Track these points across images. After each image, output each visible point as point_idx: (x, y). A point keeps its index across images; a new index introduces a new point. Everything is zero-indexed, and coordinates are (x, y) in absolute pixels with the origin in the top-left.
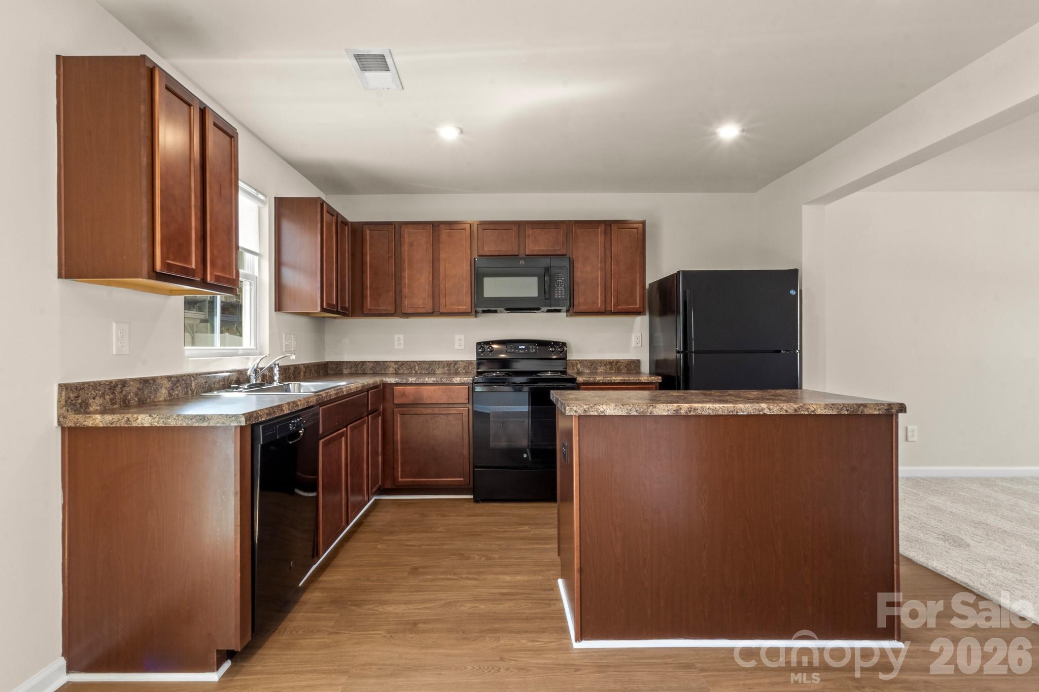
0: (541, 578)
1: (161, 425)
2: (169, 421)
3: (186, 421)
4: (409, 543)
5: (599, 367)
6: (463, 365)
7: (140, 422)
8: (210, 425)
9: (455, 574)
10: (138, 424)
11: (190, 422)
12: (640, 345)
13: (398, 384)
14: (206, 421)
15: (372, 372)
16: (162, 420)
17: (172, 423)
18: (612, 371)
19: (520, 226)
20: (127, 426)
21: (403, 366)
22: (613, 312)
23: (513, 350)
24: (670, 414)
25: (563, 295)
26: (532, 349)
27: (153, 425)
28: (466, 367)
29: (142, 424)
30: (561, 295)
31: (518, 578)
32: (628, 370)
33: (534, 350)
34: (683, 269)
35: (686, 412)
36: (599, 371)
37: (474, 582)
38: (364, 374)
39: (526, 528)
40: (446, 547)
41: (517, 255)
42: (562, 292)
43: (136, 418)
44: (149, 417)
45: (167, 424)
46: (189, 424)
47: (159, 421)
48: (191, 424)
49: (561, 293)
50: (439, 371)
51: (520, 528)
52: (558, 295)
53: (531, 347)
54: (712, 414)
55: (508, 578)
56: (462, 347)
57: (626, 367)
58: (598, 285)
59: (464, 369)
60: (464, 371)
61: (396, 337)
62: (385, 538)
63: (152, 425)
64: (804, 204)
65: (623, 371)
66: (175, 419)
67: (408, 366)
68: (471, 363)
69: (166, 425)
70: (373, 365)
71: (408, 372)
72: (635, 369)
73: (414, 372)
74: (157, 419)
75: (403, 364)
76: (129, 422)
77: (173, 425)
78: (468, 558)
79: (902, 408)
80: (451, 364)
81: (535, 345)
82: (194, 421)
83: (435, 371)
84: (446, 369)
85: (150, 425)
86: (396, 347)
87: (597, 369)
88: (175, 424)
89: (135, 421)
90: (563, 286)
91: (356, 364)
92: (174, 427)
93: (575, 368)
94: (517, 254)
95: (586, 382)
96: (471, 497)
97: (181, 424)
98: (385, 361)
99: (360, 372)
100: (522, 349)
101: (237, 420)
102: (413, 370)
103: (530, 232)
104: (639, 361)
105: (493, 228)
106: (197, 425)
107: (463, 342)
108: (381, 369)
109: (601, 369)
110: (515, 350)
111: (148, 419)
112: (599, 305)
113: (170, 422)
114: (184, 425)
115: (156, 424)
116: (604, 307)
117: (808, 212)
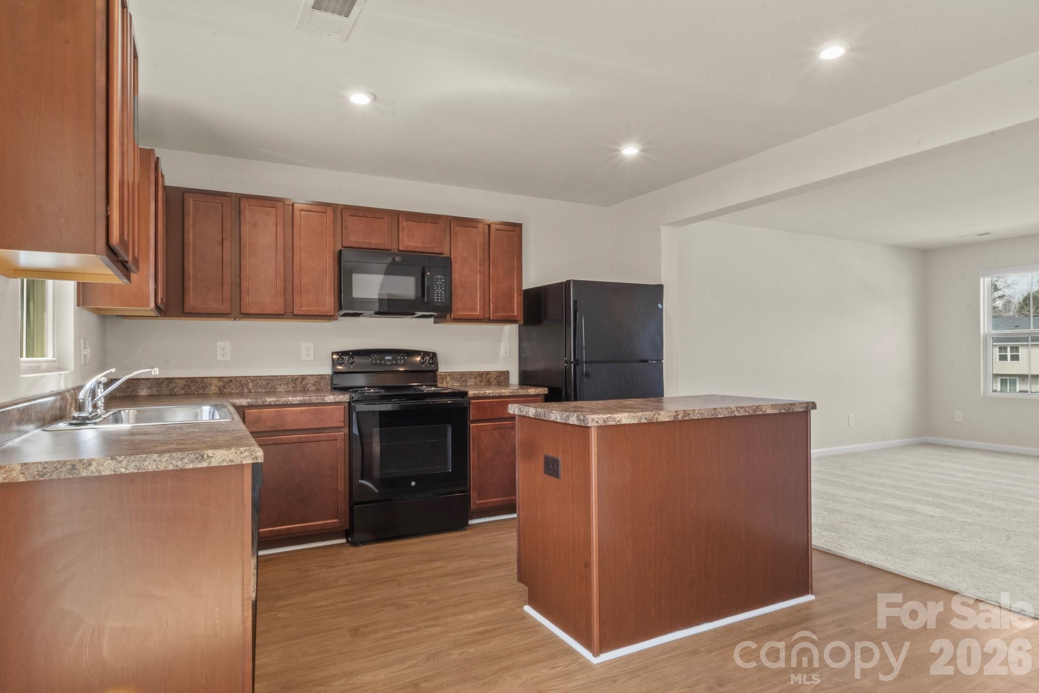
0: (503, 609)
1: (131, 471)
2: (145, 464)
3: (174, 462)
4: (317, 604)
5: (469, 380)
6: (312, 380)
7: (94, 469)
8: (211, 465)
9: (408, 625)
10: (92, 472)
11: (179, 463)
12: (508, 355)
13: (250, 406)
14: (205, 460)
15: (183, 392)
16: (133, 464)
17: (150, 467)
18: (482, 384)
19: (395, 216)
20: (71, 476)
21: (231, 384)
22: (492, 320)
23: (378, 361)
24: (671, 420)
25: (443, 299)
26: (401, 360)
27: (118, 473)
28: (316, 383)
29: (99, 471)
30: (441, 299)
31: (481, 614)
32: (498, 382)
33: (403, 361)
34: (573, 279)
35: (682, 418)
36: (469, 384)
37: (438, 629)
38: (171, 395)
39: (440, 564)
40: (368, 599)
41: (390, 250)
42: (442, 295)
43: (87, 464)
44: (110, 461)
45: (142, 469)
46: (177, 466)
47: (127, 465)
48: (180, 466)
49: (441, 297)
50: (281, 389)
51: (434, 565)
52: (437, 299)
53: (399, 358)
54: (700, 418)
55: (470, 617)
56: (311, 358)
57: (496, 379)
58: (477, 289)
59: (314, 385)
60: (314, 388)
61: (220, 344)
62: (277, 604)
63: (116, 472)
64: (664, 225)
65: (493, 383)
66: (155, 461)
67: (238, 383)
68: (324, 378)
69: (140, 471)
70: (185, 383)
71: (238, 391)
72: (505, 381)
73: (246, 391)
74: (124, 463)
75: (231, 380)
76: (74, 471)
77: (151, 470)
78: (406, 607)
79: (814, 406)
80: (297, 379)
81: (403, 356)
82: (186, 461)
83: (275, 388)
84: (290, 385)
85: (113, 473)
86: (220, 357)
87: (467, 382)
88: (154, 467)
89: (85, 468)
90: (443, 288)
91: (157, 382)
92: (154, 472)
93: (444, 381)
94: (389, 248)
95: (476, 396)
96: (344, 541)
97: (165, 467)
98: (204, 378)
99: (165, 393)
100: (389, 360)
101: (252, 455)
102: (245, 388)
103: (405, 224)
104: (508, 372)
105: (361, 215)
106: (191, 466)
107: (312, 352)
108: (199, 388)
109: (471, 382)
110: (381, 361)
111: (108, 464)
112: (478, 313)
113: (147, 466)
114: (171, 467)
115: (123, 470)
116: (483, 314)
117: (666, 232)
